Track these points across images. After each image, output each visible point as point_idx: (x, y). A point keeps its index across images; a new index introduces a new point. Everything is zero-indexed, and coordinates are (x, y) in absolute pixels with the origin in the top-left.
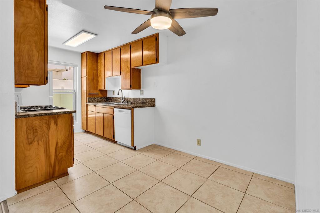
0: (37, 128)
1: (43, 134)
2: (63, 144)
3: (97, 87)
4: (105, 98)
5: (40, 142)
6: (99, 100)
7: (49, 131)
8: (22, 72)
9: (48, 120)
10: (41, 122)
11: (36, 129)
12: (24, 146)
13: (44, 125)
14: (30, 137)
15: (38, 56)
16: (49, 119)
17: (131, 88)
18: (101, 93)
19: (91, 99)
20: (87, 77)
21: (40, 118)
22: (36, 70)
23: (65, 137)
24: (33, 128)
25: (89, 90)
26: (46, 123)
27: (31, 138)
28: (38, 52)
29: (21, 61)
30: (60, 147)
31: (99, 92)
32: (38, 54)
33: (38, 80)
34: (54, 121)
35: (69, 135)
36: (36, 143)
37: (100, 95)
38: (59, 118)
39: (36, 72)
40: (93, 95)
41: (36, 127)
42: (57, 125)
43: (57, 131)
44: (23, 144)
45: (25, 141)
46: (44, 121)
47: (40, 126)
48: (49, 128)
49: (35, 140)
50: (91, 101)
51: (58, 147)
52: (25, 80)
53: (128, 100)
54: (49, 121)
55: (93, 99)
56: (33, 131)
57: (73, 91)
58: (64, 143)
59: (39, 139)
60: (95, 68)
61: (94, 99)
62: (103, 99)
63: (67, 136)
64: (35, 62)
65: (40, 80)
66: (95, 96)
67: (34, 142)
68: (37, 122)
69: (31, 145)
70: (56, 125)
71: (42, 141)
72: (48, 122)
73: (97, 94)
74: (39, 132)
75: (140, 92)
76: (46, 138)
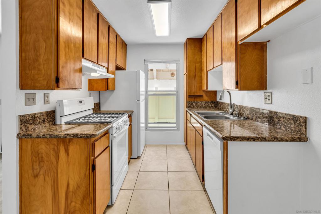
0: (44, 156)
1: (51, 167)
2: (77, 189)
3: (201, 87)
4: (212, 102)
5: (47, 178)
6: (204, 105)
7: (57, 162)
8: (28, 74)
9: (56, 145)
10: (48, 147)
11: (42, 157)
12: (29, 178)
13: (52, 152)
14: (35, 167)
15: (46, 47)
16: (58, 144)
17: (237, 88)
18: (207, 95)
19: (192, 103)
20: (187, 74)
21: (46, 141)
22: (43, 68)
23: (79, 178)
24: (39, 154)
25: (189, 91)
26: (54, 150)
27: (36, 169)
28: (45, 41)
29: (27, 58)
30: (73, 192)
31: (204, 94)
32: (45, 44)
33: (45, 83)
34: (65, 148)
35: (85, 174)
36: (41, 177)
37: (206, 98)
38: (71, 143)
39: (43, 72)
40: (195, 98)
41: (42, 154)
42: (68, 155)
43: (69, 165)
44: (28, 175)
45: (30, 172)
46: (52, 147)
47: (47, 154)
48: (57, 158)
49: (41, 172)
50: (192, 106)
51: (70, 192)
52: (31, 85)
53: (242, 110)
54: (58, 147)
55: (194, 104)
56: (39, 158)
57: (175, 93)
58: (78, 187)
59: (45, 172)
60: (198, 60)
61: (196, 104)
62: (209, 104)
63: (82, 175)
64: (42, 57)
65: (47, 83)
66: (198, 99)
67: (40, 175)
68: (43, 148)
69: (36, 179)
70: (66, 154)
71: (49, 177)
72: (56, 148)
73: (201, 97)
74: (45, 162)
75: (265, 95)
76: (54, 173)
